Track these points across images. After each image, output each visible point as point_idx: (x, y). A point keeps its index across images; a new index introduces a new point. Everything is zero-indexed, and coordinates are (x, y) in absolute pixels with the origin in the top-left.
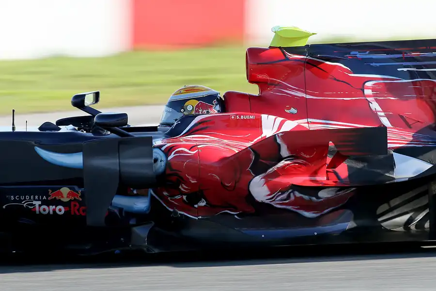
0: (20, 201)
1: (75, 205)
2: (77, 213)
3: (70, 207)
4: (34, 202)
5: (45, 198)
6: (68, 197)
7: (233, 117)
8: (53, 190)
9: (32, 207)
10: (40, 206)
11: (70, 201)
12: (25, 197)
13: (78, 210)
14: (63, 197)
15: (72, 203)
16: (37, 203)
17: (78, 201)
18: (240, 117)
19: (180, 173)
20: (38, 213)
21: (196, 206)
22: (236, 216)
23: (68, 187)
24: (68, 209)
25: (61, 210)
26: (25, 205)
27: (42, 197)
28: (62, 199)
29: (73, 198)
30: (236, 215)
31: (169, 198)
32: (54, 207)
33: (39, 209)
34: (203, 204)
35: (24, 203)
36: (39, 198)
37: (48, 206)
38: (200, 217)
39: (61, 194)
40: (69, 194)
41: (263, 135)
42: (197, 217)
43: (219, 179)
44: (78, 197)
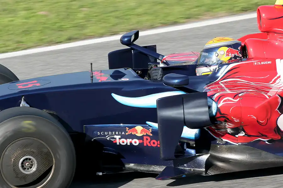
0: (105, 136)
1: (147, 139)
2: (149, 145)
3: (143, 141)
4: (115, 137)
5: (123, 133)
6: (141, 133)
7: (256, 64)
8: (130, 128)
9: (114, 140)
10: (120, 139)
11: (143, 136)
12: (108, 133)
13: (150, 142)
14: (137, 133)
15: (145, 137)
16: (118, 137)
17: (149, 136)
18: (261, 63)
19: (227, 116)
20: (118, 144)
21: (237, 136)
22: (267, 142)
23: (141, 126)
24: (141, 141)
25: (135, 142)
26: (108, 139)
27: (121, 133)
28: (137, 135)
29: (145, 134)
31: (216, 131)
32: (131, 140)
33: (119, 141)
34: (242, 134)
35: (107, 137)
36: (119, 133)
37: (126, 139)
38: (240, 144)
39: (136, 131)
40: (142, 131)
41: (278, 76)
42: (238, 143)
43: (255, 118)
44: (149, 133)
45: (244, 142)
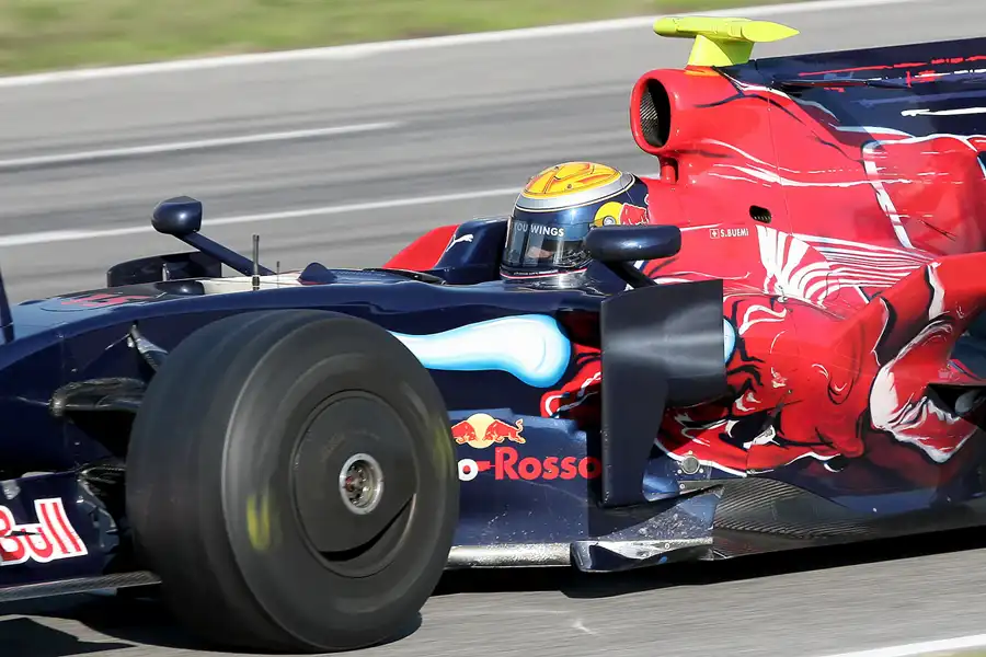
1: (506, 457)
2: (512, 475)
3: (493, 462)
6: (488, 437)
13: (515, 466)
14: (473, 437)
15: (499, 451)
17: (513, 444)
18: (726, 232)
19: (759, 364)
22: (826, 466)
23: (489, 414)
24: (486, 465)
25: (469, 469)
28: (473, 444)
29: (501, 440)
30: (827, 462)
31: (684, 431)
34: (767, 437)
38: (752, 472)
39: (470, 430)
40: (490, 429)
41: (770, 275)
42: (745, 471)
43: (827, 375)
44: (514, 436)
45: (766, 466)
